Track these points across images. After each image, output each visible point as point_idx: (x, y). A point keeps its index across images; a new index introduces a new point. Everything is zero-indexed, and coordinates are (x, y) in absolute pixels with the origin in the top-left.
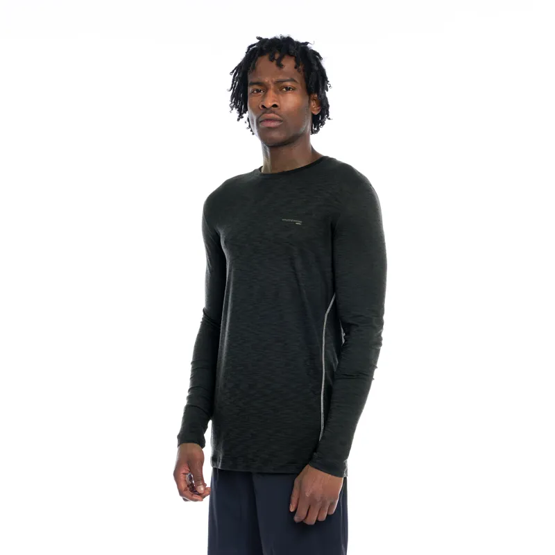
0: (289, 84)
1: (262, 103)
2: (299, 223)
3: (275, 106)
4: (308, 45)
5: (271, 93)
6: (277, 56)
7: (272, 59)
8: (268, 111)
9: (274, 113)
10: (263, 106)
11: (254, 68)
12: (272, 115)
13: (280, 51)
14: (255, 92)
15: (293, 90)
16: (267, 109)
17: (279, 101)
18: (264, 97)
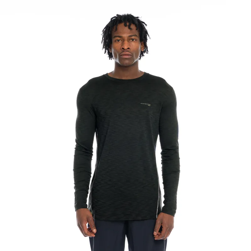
0: (133, 37)
1: (122, 47)
2: (149, 105)
3: (129, 48)
4: (139, 18)
5: (126, 42)
6: (128, 24)
7: (125, 25)
8: (125, 51)
9: (128, 51)
10: (123, 48)
11: (116, 29)
12: (127, 53)
13: (129, 22)
14: (117, 41)
15: (136, 40)
16: (125, 50)
17: (130, 46)
18: (123, 44)
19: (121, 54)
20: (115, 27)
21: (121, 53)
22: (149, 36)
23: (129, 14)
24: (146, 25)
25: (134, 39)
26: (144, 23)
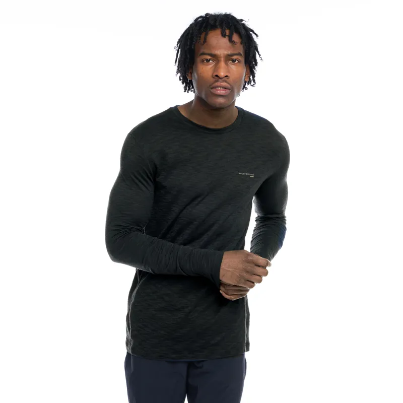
0: (235, 57)
1: (216, 74)
2: (252, 176)
3: (226, 76)
4: (243, 22)
5: (222, 64)
8: (220, 80)
9: (226, 82)
10: (217, 76)
11: (205, 41)
12: (224, 84)
13: (229, 28)
14: (205, 61)
15: (239, 62)
16: (220, 78)
17: (229, 72)
18: (216, 67)
19: (211, 87)
20: (203, 36)
21: (212, 84)
22: (260, 55)
23: (228, 13)
24: (257, 35)
25: (235, 60)
26: (252, 31)
